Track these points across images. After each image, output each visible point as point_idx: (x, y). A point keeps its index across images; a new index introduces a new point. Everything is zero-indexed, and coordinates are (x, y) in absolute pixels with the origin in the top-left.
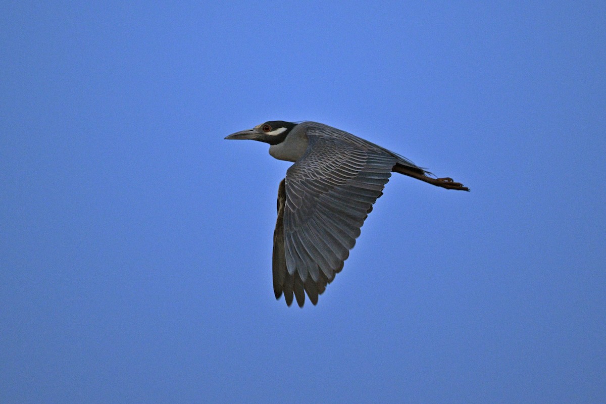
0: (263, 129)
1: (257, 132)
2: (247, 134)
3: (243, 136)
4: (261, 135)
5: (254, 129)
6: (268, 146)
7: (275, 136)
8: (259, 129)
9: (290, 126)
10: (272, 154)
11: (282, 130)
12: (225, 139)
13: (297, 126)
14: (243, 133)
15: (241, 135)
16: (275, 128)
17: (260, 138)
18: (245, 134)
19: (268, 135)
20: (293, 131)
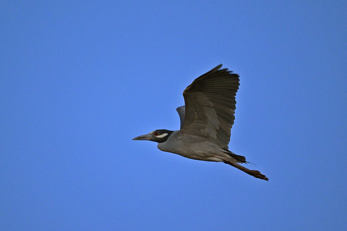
0: (154, 134)
1: (151, 136)
2: (146, 137)
3: (142, 138)
4: (153, 138)
5: (149, 134)
6: (157, 143)
7: (161, 138)
8: (152, 134)
9: (170, 133)
10: (159, 148)
11: (165, 135)
12: (133, 140)
13: (174, 133)
14: (143, 136)
15: (142, 137)
16: (161, 134)
17: (153, 139)
18: (144, 137)
19: (157, 138)
20: (172, 135)
